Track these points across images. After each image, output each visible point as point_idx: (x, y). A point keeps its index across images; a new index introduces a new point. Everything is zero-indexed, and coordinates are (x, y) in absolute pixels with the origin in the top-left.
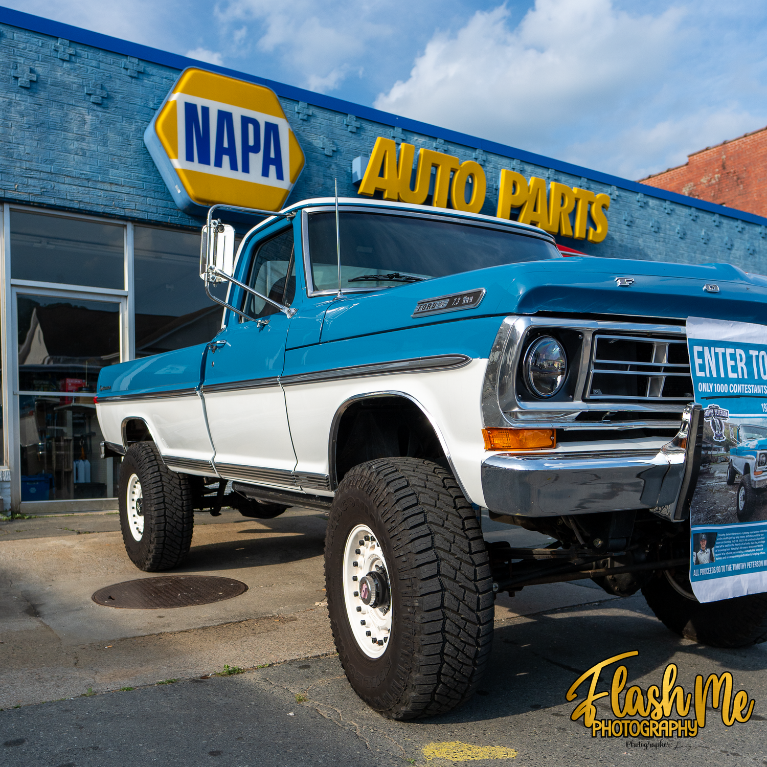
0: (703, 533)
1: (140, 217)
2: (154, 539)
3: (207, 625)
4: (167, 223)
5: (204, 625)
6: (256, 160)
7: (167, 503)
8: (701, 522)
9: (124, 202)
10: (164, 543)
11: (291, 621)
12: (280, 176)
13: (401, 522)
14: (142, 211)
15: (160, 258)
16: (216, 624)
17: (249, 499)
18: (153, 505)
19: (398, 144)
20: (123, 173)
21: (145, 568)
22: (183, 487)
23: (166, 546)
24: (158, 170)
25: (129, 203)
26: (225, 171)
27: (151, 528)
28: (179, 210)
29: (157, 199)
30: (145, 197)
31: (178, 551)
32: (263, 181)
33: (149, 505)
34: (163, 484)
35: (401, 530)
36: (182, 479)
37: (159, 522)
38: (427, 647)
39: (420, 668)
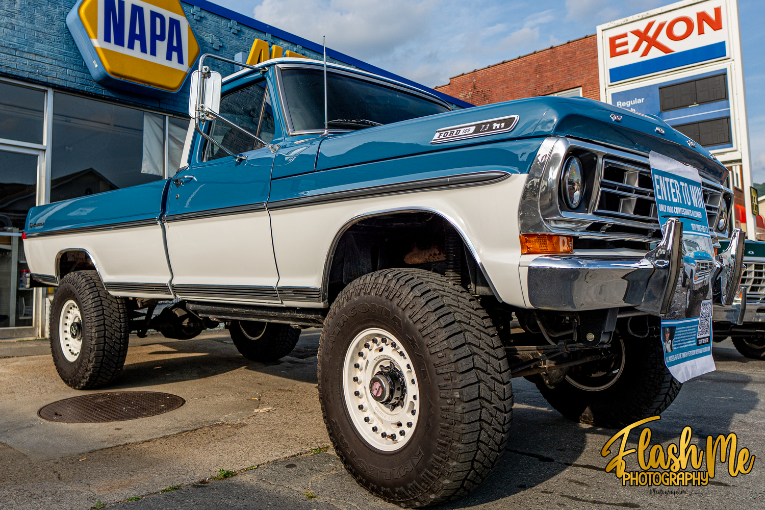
0: (667, 327)
1: (61, 84)
2: (93, 359)
3: (167, 434)
4: (84, 91)
5: (164, 435)
6: (162, 46)
7: (107, 325)
8: (667, 317)
9: (47, 71)
10: (102, 362)
11: (242, 426)
12: (181, 61)
13: (433, 321)
14: (63, 80)
15: (70, 122)
16: (175, 433)
17: (201, 317)
18: (93, 327)
19: (270, 47)
20: (47, 47)
21: (79, 387)
22: (121, 311)
23: (104, 365)
24: (77, 48)
25: (51, 72)
26: (136, 52)
27: (91, 349)
28: (95, 81)
29: (76, 71)
30: (65, 68)
31: (114, 370)
32: (167, 63)
33: (90, 327)
34: (103, 308)
35: (434, 328)
36: (120, 304)
37: (99, 342)
38: (467, 435)
39: (458, 456)
